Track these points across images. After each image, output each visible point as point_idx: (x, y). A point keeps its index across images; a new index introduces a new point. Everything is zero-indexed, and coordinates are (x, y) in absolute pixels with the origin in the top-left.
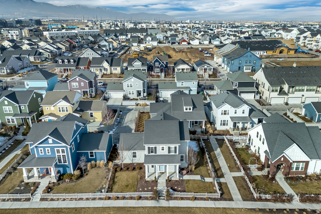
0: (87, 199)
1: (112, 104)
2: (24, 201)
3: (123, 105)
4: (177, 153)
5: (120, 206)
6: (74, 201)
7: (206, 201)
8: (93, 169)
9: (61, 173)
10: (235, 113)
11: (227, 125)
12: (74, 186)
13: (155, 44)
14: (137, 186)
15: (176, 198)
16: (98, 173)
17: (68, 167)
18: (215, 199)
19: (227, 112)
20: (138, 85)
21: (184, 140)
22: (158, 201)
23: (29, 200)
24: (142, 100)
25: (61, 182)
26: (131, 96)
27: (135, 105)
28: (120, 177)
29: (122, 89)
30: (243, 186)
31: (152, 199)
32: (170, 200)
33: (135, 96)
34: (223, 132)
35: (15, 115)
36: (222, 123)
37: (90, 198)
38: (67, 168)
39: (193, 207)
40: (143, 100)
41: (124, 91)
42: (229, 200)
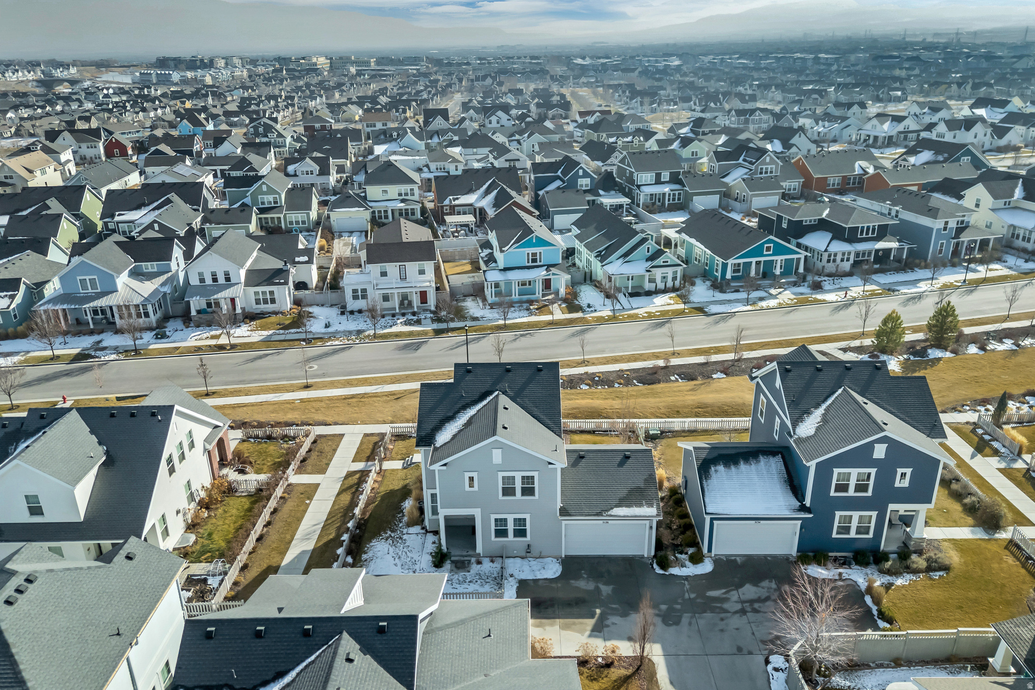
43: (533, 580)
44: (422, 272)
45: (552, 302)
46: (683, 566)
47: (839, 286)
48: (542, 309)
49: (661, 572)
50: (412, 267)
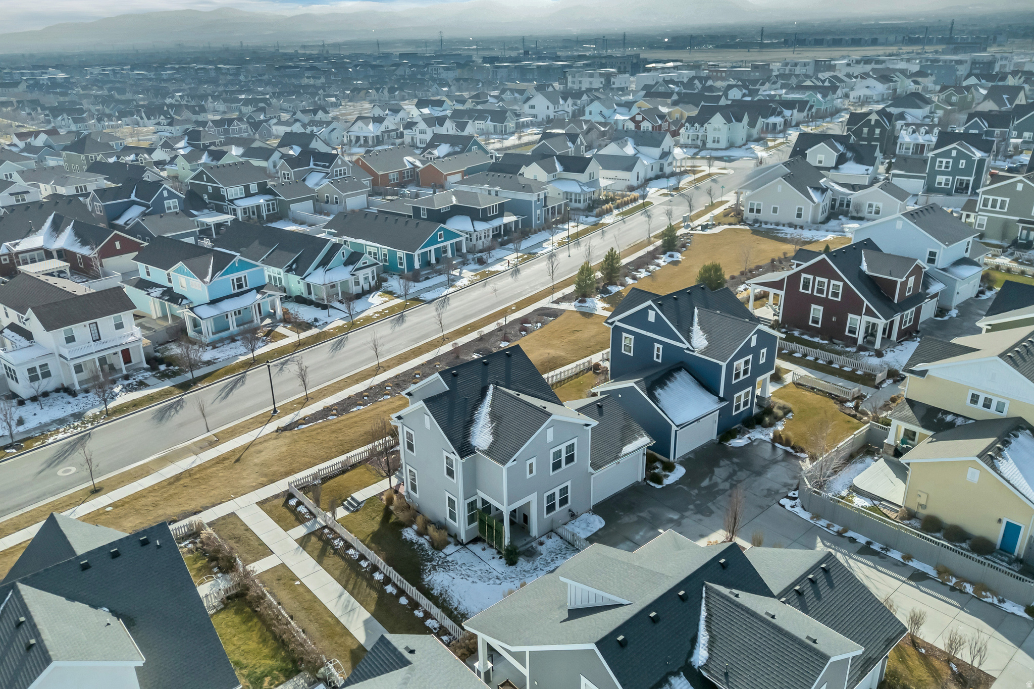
43: (592, 535)
44: (119, 326)
45: (274, 325)
46: (667, 476)
47: (495, 259)
48: (271, 335)
49: (660, 487)
50: (106, 323)
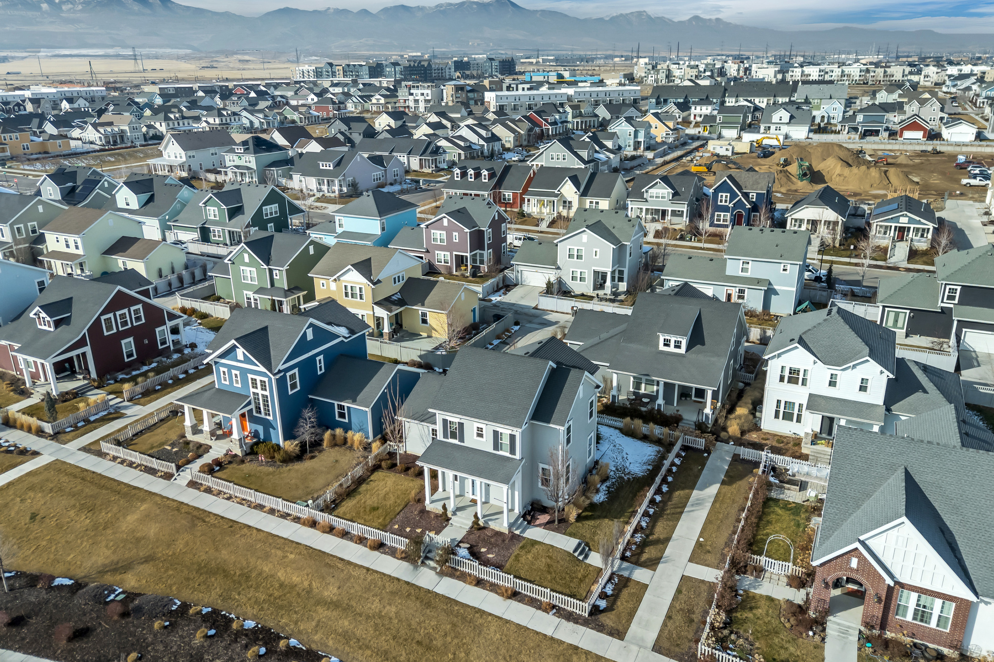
0: (272, 511)
1: (512, 301)
2: (161, 477)
3: (540, 307)
4: (518, 456)
5: (323, 550)
6: (245, 508)
7: (540, 612)
8: (337, 448)
9: (259, 439)
10: (832, 383)
11: (799, 420)
12: (269, 474)
13: (799, 133)
14: (395, 517)
15: (463, 577)
16: (337, 461)
17: (274, 429)
18: (570, 617)
19: (801, 376)
20: (598, 257)
21: (549, 422)
22: (416, 567)
23: (168, 476)
24: (603, 303)
25: (249, 458)
26: (577, 287)
27: (570, 311)
28: (377, 482)
29: (552, 262)
30: (691, 611)
31: (406, 557)
32: (446, 575)
33: (586, 287)
34: (779, 441)
35: (260, 290)
36: (782, 409)
37: (278, 511)
38: (271, 430)
39: (490, 614)
40: (608, 303)
41: (558, 268)
42: (611, 634)
